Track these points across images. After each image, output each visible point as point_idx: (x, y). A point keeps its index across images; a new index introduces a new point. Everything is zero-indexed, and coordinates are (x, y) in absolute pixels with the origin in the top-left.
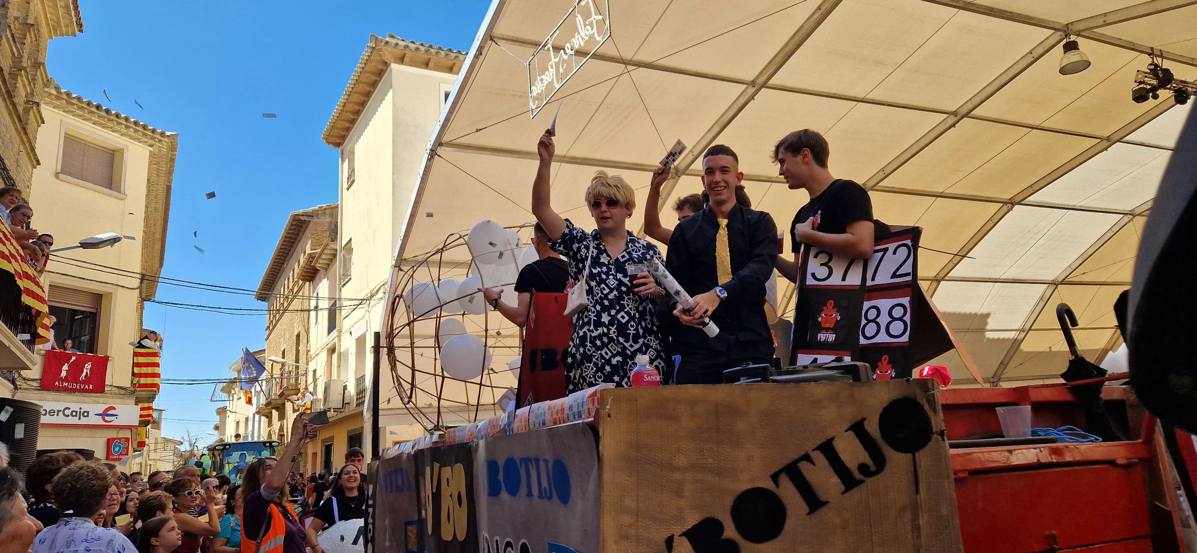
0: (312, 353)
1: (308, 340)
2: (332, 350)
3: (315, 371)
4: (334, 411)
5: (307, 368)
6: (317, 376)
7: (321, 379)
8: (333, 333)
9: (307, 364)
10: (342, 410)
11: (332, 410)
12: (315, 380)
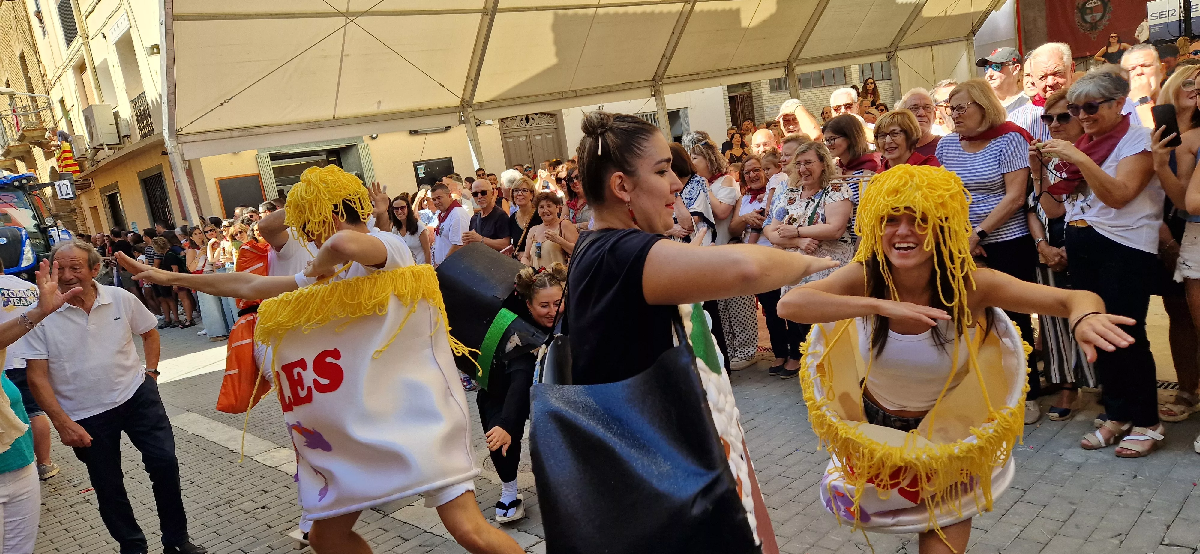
0: (50, 76)
1: (38, 61)
2: (81, 68)
3: (62, 101)
4: (109, 149)
5: (48, 99)
6: (68, 106)
7: (75, 109)
8: (75, 42)
9: (47, 92)
10: (120, 146)
11: (106, 148)
12: (66, 113)
